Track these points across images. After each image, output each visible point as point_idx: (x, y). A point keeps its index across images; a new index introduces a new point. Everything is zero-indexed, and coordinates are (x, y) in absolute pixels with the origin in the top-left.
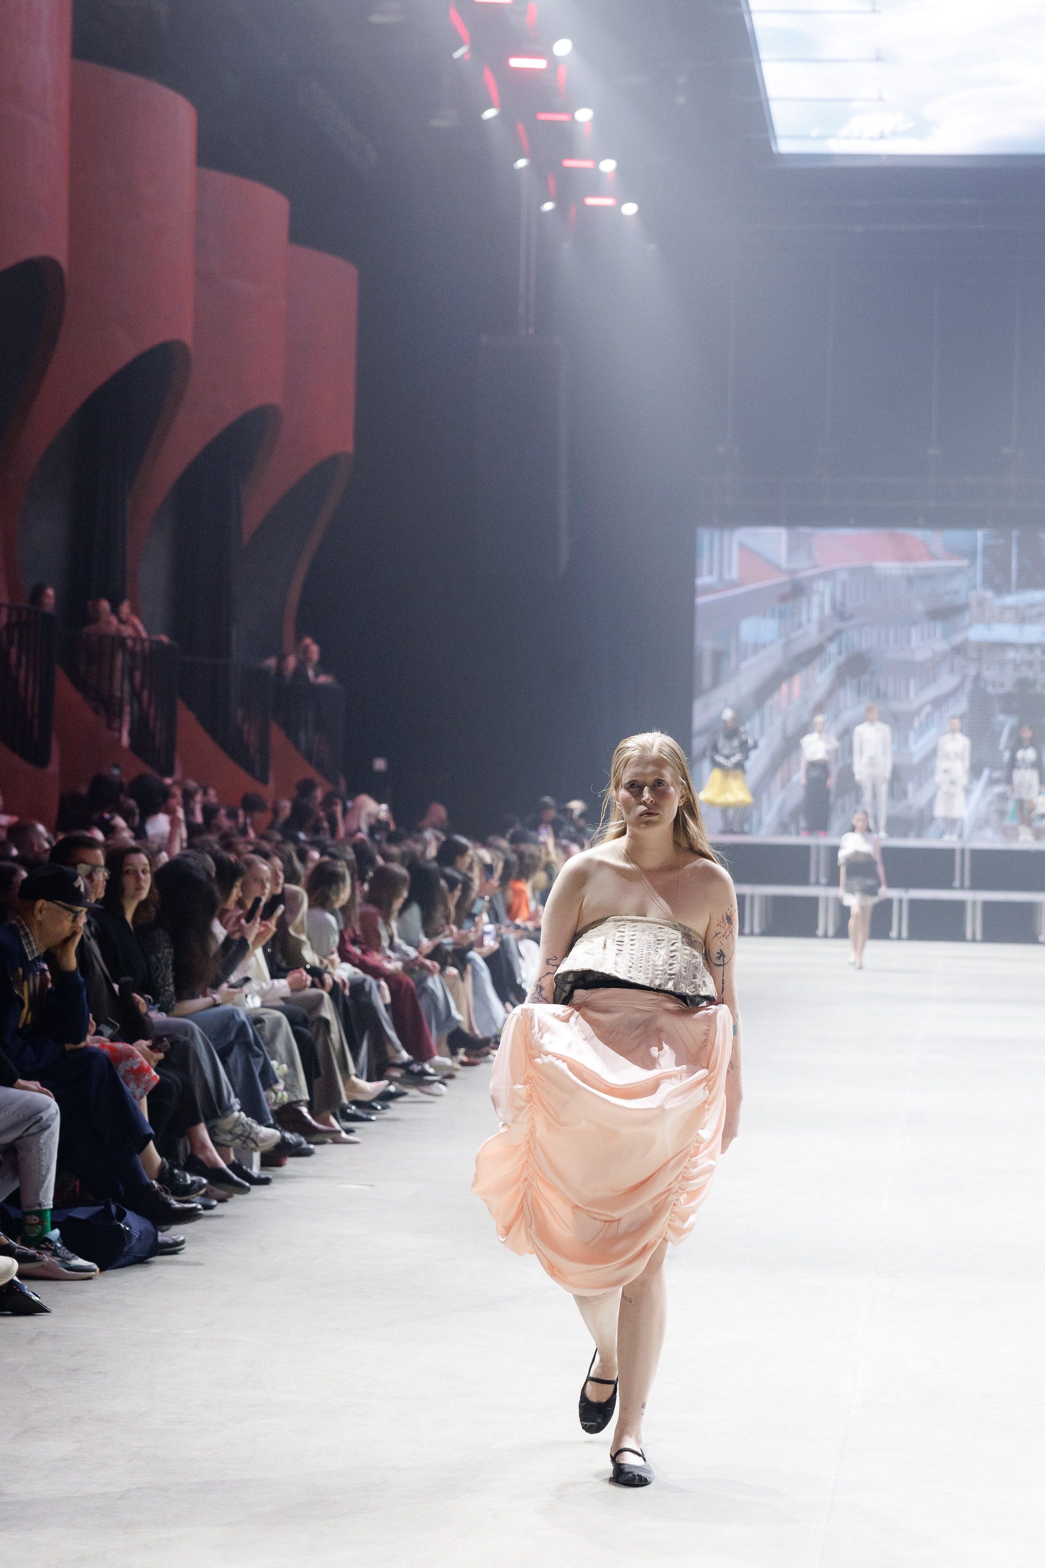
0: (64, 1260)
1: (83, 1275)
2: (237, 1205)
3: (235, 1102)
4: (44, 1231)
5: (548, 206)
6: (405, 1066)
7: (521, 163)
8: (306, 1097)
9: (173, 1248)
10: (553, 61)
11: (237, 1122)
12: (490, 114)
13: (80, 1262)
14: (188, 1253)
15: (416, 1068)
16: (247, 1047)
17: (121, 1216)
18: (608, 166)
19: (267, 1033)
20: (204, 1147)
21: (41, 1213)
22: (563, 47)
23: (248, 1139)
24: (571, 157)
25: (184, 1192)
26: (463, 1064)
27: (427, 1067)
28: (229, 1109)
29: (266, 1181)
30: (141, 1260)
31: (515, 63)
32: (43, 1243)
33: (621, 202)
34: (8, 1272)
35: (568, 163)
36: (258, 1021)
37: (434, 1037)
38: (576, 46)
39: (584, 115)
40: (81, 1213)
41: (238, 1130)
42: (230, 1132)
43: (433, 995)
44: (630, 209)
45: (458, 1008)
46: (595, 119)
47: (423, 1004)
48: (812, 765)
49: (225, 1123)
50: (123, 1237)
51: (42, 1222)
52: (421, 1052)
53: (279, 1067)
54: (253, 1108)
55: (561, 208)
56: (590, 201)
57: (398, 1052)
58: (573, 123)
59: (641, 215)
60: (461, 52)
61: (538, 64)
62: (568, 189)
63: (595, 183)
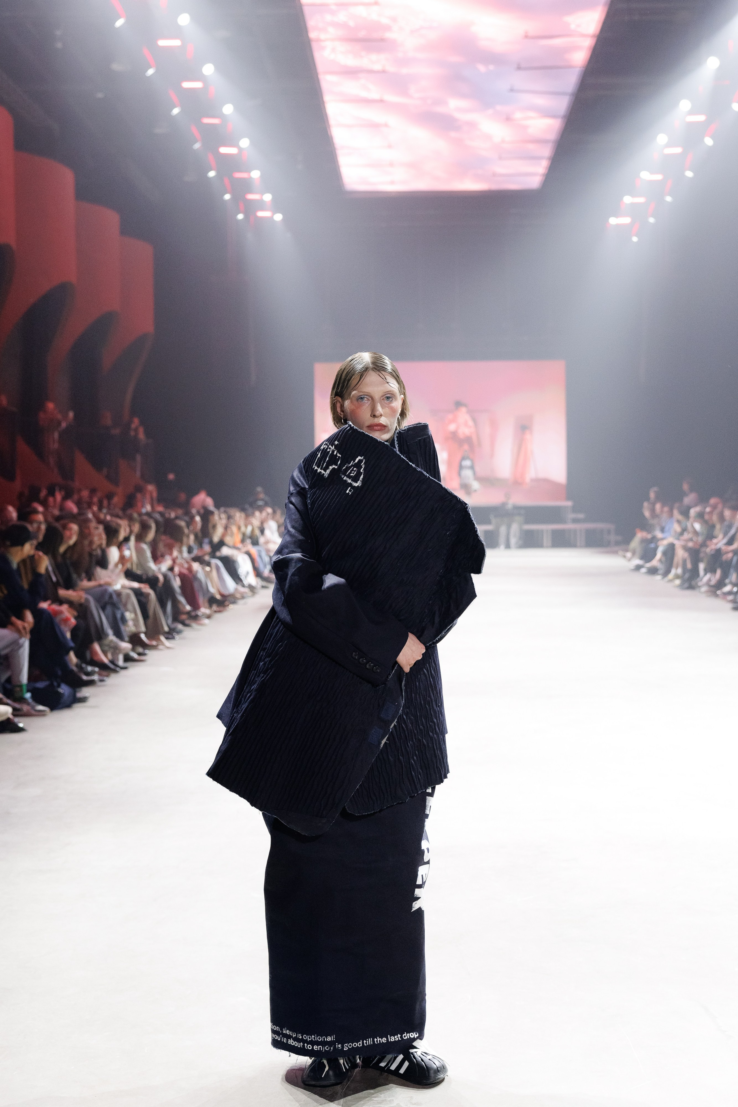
0: (33, 708)
1: (41, 714)
2: (113, 680)
3: (110, 632)
4: (23, 694)
5: (240, 216)
6: (188, 613)
7: (227, 197)
8: (143, 628)
9: (83, 700)
10: (240, 149)
11: (112, 641)
12: (212, 174)
13: (40, 707)
14: (90, 702)
15: (193, 614)
16: (114, 606)
17: (59, 686)
18: (268, 197)
19: (124, 599)
20: (96, 653)
21: (21, 686)
22: (245, 143)
23: (116, 649)
24: (251, 192)
25: (88, 674)
26: (215, 612)
27: (199, 613)
28: (107, 635)
29: (125, 668)
30: (68, 706)
31: (223, 150)
32: (22, 700)
33: (273, 214)
34: (6, 713)
35: (250, 197)
36: (119, 594)
37: (201, 600)
38: (252, 142)
39: (256, 174)
40: (41, 685)
41: (112, 645)
42: (108, 645)
43: (200, 582)
44: (278, 217)
45: (213, 587)
46: (261, 176)
47: (196, 585)
49: (106, 642)
50: (60, 695)
51: (21, 690)
52: (195, 605)
53: (128, 615)
54: (118, 634)
55: (247, 217)
56: (260, 214)
57: (184, 607)
58: (250, 178)
59: (284, 220)
60: (197, 146)
61: (232, 151)
62: (250, 208)
63: (261, 205)
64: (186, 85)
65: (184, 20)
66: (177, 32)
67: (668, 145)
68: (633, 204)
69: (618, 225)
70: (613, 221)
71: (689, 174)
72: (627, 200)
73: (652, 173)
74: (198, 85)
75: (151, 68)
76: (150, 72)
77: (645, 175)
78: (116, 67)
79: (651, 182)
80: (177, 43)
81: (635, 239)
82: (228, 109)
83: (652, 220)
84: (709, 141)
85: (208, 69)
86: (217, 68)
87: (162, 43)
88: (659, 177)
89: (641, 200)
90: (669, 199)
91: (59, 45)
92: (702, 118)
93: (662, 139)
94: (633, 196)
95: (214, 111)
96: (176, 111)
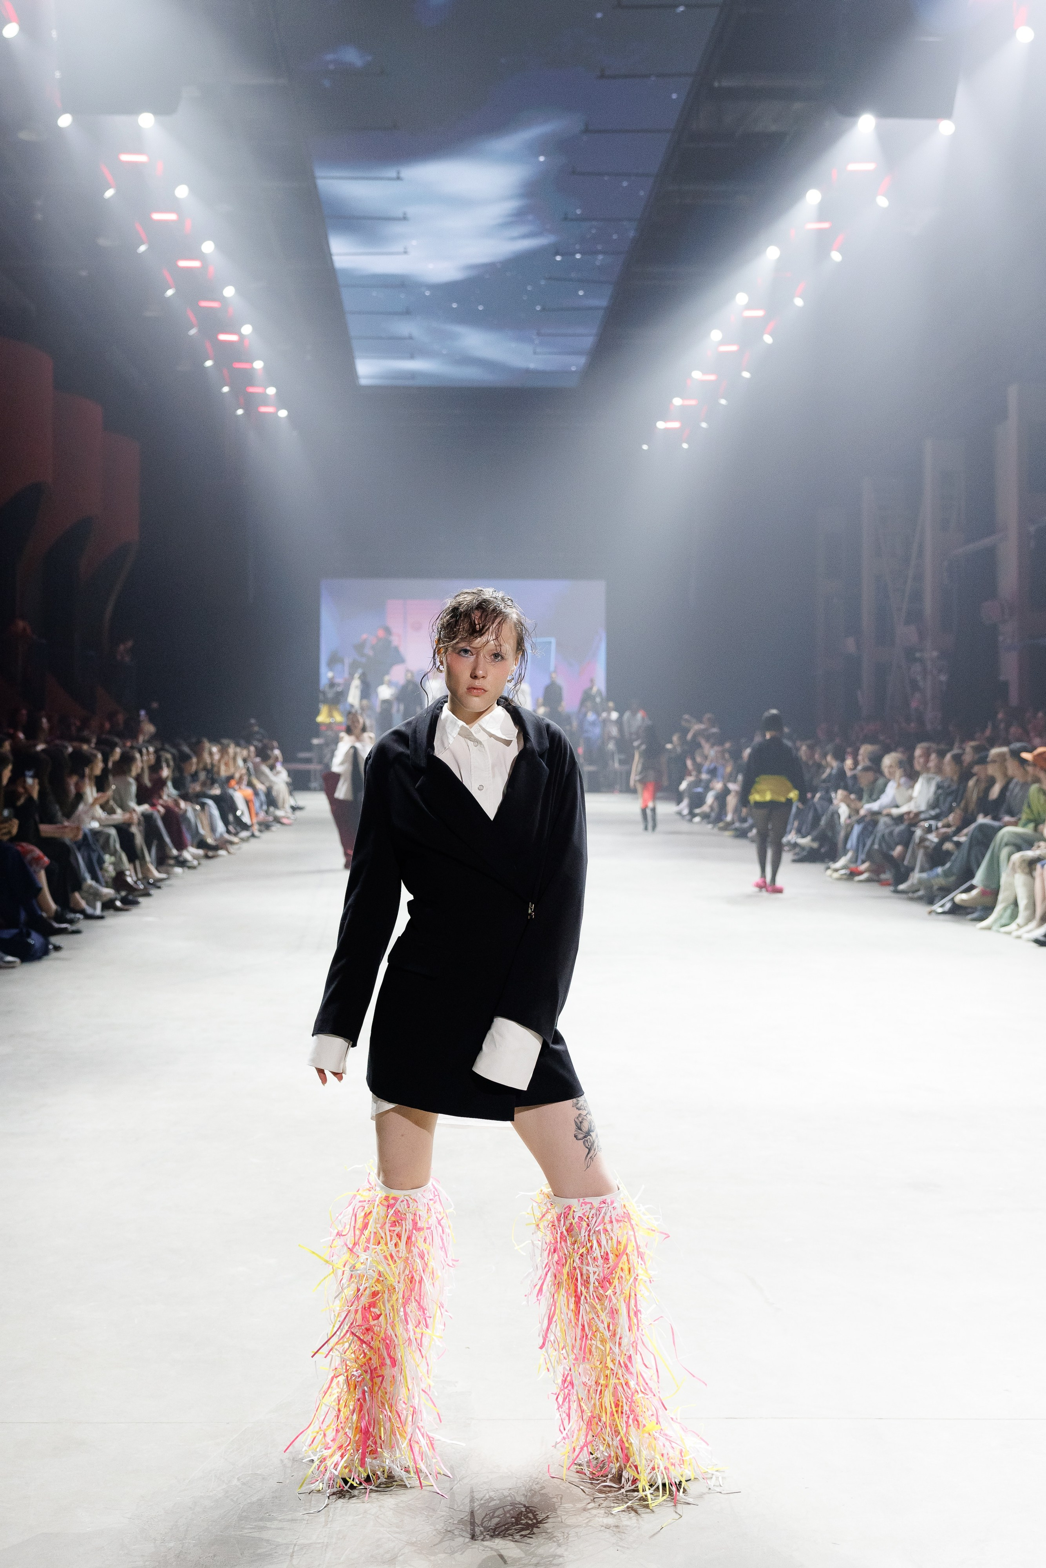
1: (10, 966)
3: (88, 875)
5: (240, 412)
6: (175, 858)
7: (226, 389)
10: (241, 336)
11: (90, 886)
12: (209, 363)
13: (10, 959)
15: (181, 859)
18: (271, 391)
22: (247, 330)
23: (95, 895)
24: (252, 385)
28: (85, 879)
29: (103, 918)
31: (222, 337)
33: (278, 410)
35: (251, 390)
36: (99, 833)
37: (188, 841)
38: (254, 329)
39: (258, 365)
41: (91, 891)
42: (87, 892)
44: (283, 413)
46: (265, 367)
48: (385, 702)
49: (84, 887)
53: (109, 858)
55: (247, 412)
56: (263, 409)
57: (171, 851)
58: (253, 368)
59: (289, 416)
60: (193, 332)
61: (233, 338)
62: (250, 403)
63: (264, 400)
64: (182, 264)
65: (182, 192)
66: (173, 205)
67: (722, 343)
68: (683, 407)
69: (667, 429)
70: (661, 425)
71: (746, 375)
72: (677, 402)
73: (704, 373)
74: (196, 264)
75: (143, 243)
76: (142, 248)
77: (697, 375)
78: (102, 242)
79: (702, 381)
80: (172, 217)
81: (685, 446)
82: (229, 292)
83: (704, 425)
84: (768, 339)
85: (208, 247)
86: (217, 246)
87: (156, 216)
88: (712, 377)
89: (692, 402)
90: (723, 402)
91: (39, 216)
92: (760, 313)
93: (716, 335)
94: (683, 398)
95: (214, 293)
96: (170, 293)
